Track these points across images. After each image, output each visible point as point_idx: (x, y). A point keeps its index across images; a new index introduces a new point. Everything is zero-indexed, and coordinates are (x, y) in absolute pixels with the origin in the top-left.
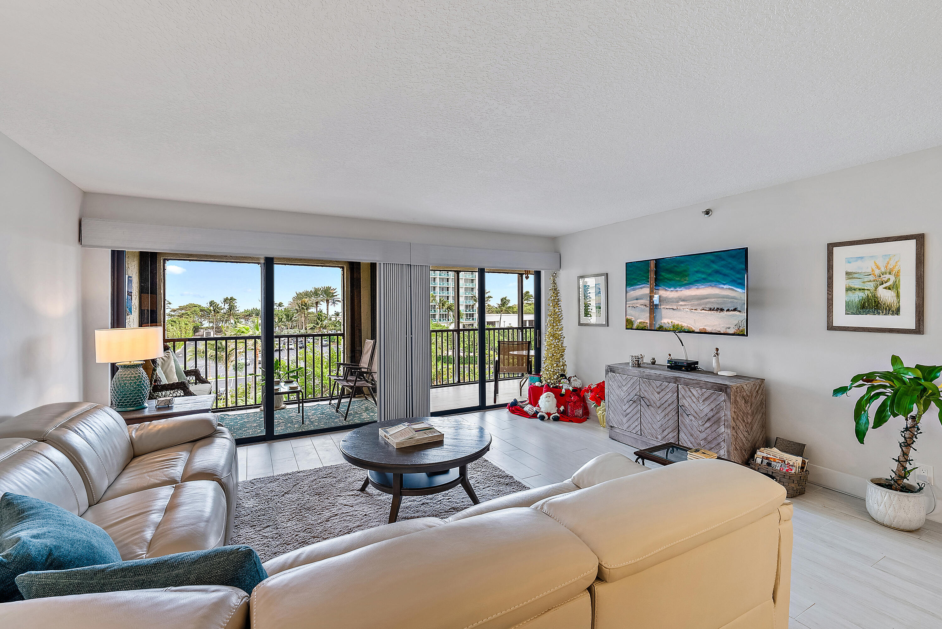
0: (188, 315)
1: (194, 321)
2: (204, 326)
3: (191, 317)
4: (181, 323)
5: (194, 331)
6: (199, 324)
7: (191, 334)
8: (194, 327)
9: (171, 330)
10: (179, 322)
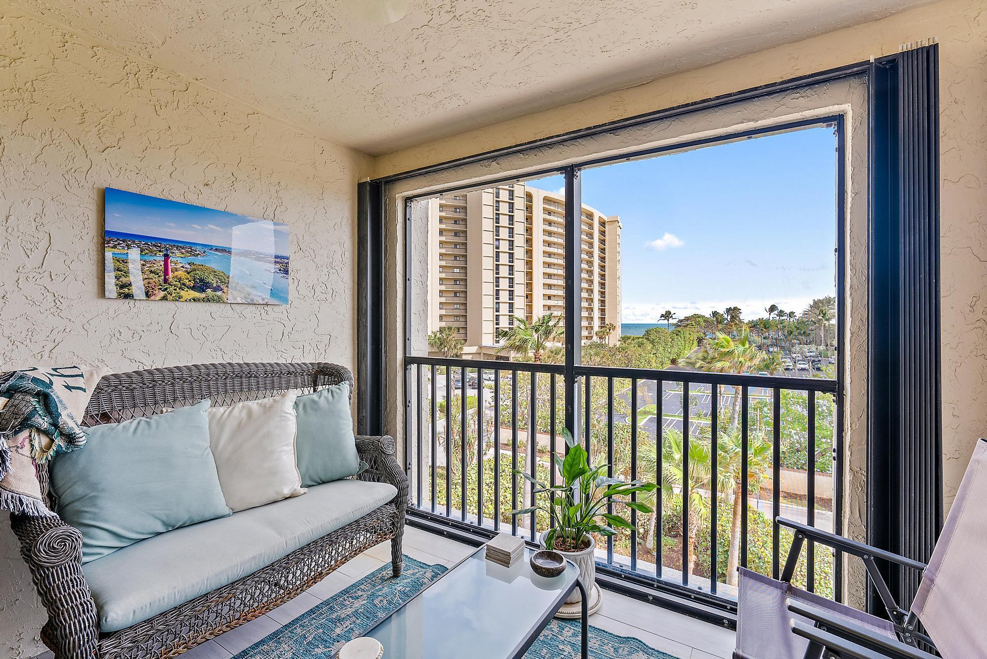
8: (698, 337)
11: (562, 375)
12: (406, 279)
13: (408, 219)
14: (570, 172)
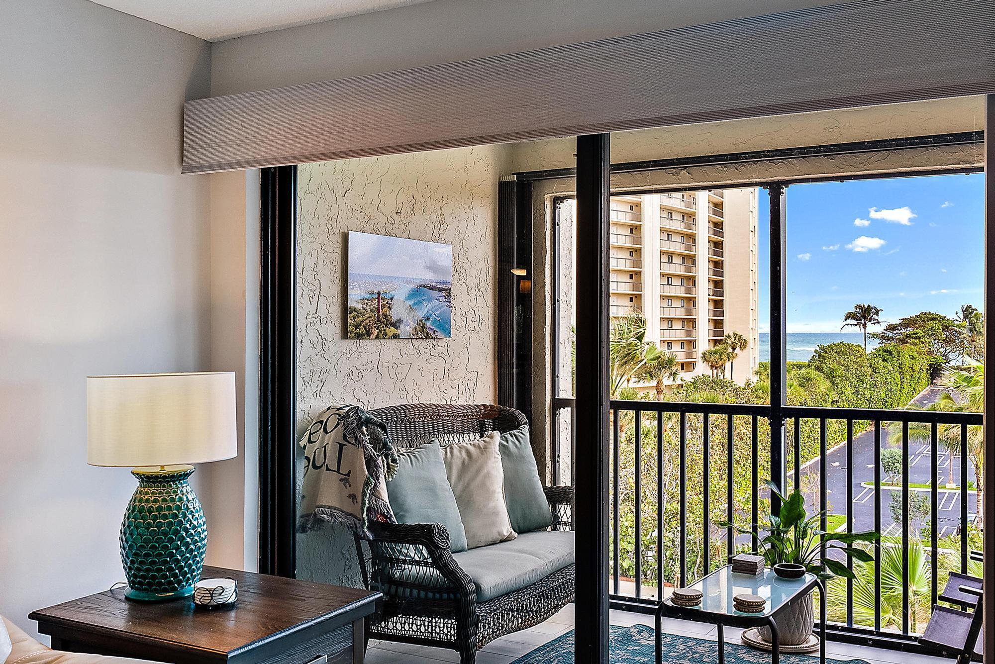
0: (919, 338)
1: (930, 353)
2: (952, 364)
3: (923, 343)
4: (901, 355)
5: (931, 375)
6: (941, 360)
7: (924, 381)
8: (930, 365)
9: (882, 370)
10: (898, 353)
11: (766, 417)
12: (554, 301)
13: (558, 223)
14: (775, 189)
